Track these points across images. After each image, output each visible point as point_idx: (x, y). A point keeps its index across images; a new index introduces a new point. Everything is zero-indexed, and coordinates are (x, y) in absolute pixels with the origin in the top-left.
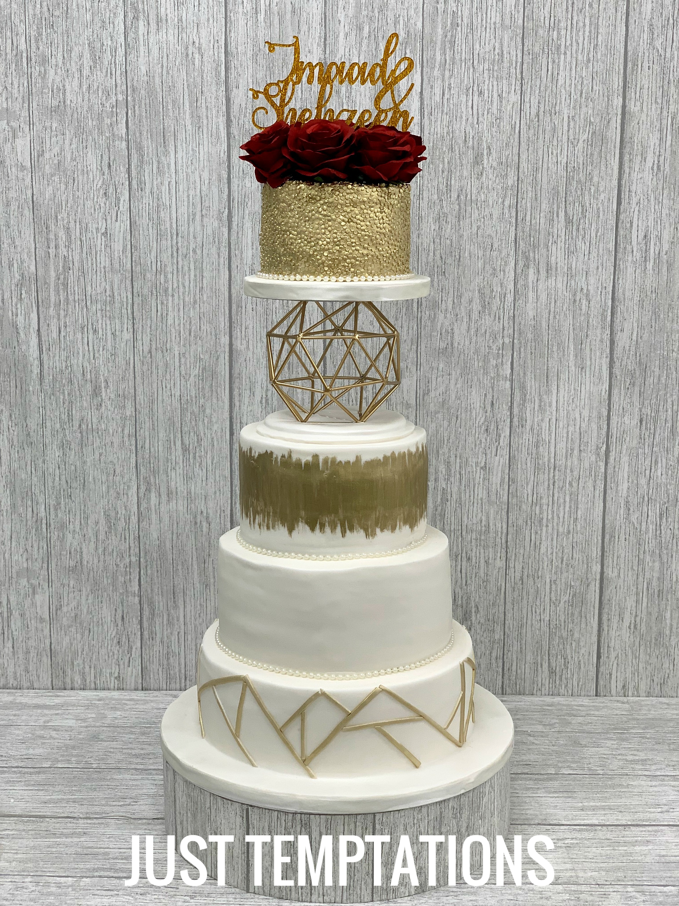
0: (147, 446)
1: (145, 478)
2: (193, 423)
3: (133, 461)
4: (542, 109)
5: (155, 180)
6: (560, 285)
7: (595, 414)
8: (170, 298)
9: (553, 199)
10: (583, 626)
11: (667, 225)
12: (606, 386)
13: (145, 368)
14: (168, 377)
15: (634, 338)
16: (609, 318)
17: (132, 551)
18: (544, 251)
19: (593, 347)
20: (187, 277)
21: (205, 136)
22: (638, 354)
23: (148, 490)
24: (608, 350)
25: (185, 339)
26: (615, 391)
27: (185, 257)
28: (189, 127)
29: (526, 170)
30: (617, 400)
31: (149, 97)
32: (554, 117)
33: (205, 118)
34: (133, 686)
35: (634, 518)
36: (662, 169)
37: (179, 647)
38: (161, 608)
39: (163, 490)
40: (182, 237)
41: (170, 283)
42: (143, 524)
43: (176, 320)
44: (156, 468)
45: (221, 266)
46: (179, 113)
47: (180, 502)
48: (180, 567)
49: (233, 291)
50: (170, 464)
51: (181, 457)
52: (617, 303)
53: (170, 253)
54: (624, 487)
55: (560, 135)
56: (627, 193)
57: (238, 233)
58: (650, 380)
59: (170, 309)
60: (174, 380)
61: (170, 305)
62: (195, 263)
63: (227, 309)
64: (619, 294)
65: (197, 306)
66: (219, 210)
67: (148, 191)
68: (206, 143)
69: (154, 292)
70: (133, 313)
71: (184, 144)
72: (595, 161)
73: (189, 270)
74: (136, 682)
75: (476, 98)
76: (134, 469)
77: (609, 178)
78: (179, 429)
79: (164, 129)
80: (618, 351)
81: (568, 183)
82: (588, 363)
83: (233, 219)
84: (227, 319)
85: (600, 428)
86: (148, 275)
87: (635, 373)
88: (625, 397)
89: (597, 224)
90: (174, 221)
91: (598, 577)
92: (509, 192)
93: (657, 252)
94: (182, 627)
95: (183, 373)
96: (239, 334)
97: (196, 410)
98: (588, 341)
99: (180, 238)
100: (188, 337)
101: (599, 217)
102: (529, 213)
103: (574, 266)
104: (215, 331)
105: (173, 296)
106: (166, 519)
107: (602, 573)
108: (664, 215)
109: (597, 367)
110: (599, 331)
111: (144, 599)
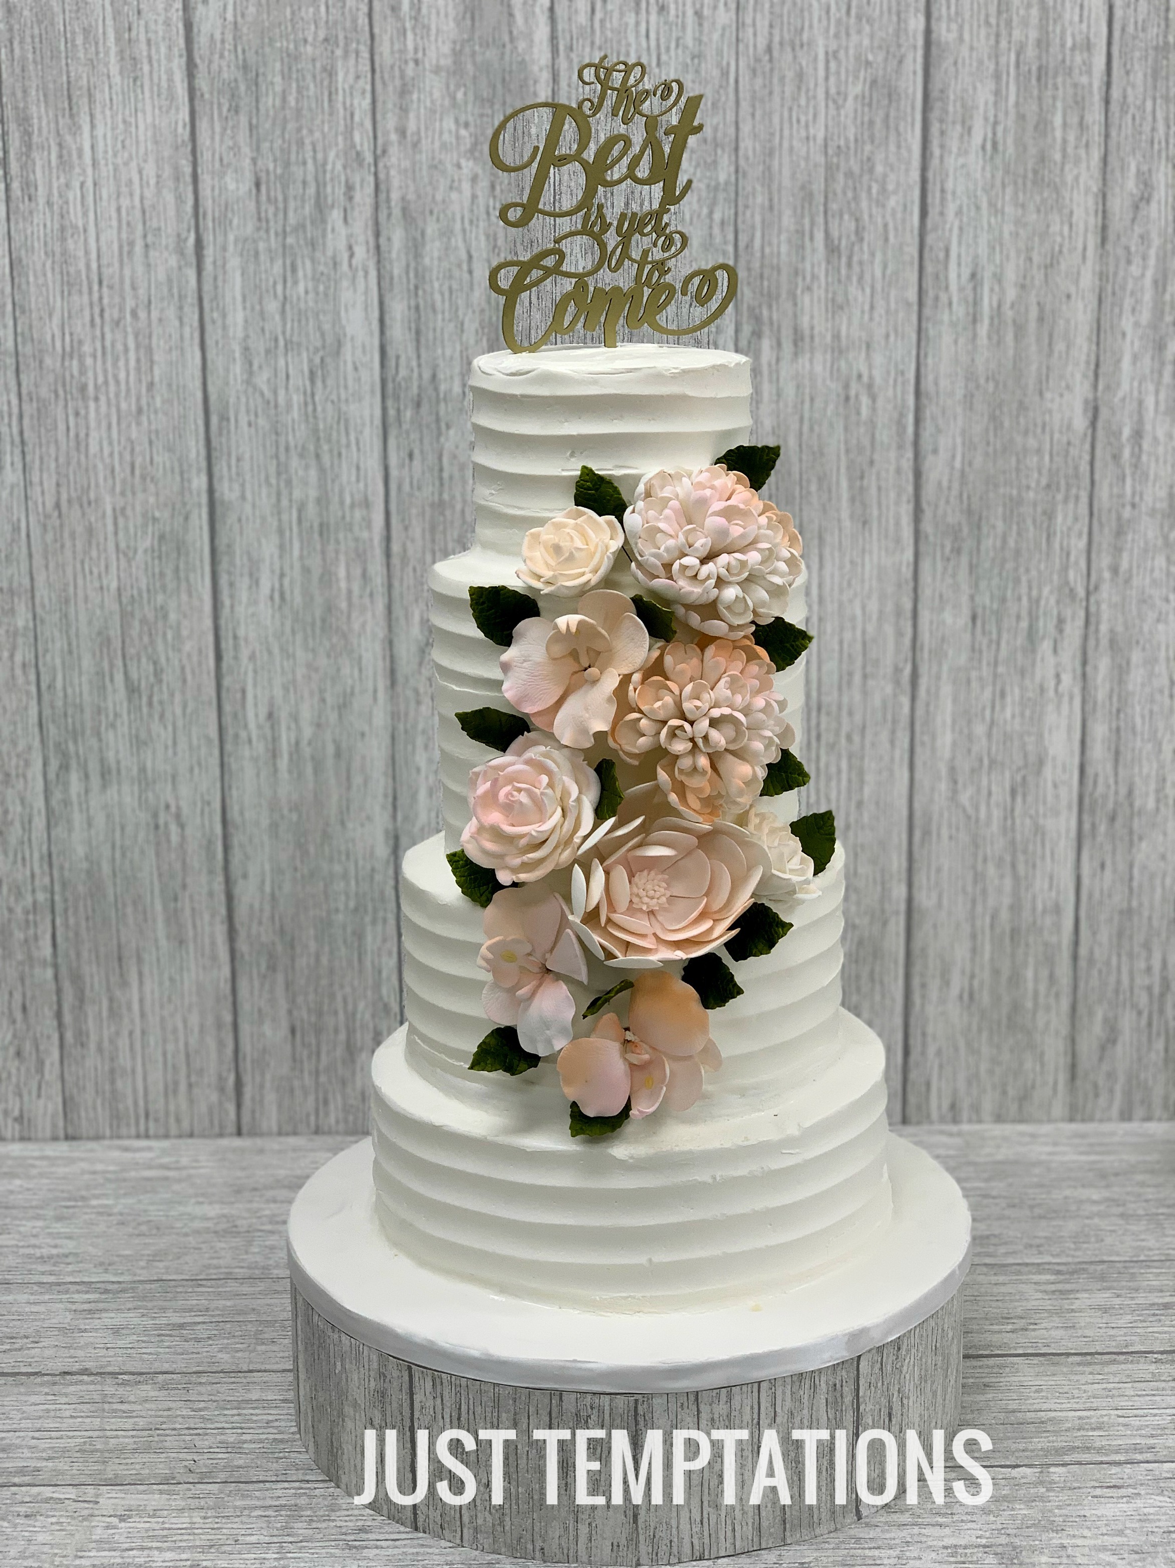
0: (59, 684)
1: (58, 745)
2: (146, 639)
3: (33, 711)
4: (777, 39)
5: (54, 180)
6: (818, 368)
7: (889, 607)
8: (92, 405)
9: (803, 207)
10: (877, 998)
11: (1013, 254)
12: (909, 555)
13: (49, 537)
14: (94, 554)
16: (910, 429)
17: (37, 882)
18: (788, 306)
20: (121, 363)
21: (147, 94)
23: (65, 767)
24: (910, 489)
25: (124, 481)
27: (117, 323)
28: (117, 80)
29: (750, 153)
30: (929, 580)
31: (40, 22)
32: (799, 53)
33: (145, 61)
34: (48, 1134)
35: (965, 798)
36: (1000, 148)
37: (133, 1058)
38: (96, 986)
39: (94, 767)
40: (111, 287)
41: (90, 374)
42: (59, 832)
43: (105, 444)
44: (78, 726)
45: (187, 343)
46: (97, 53)
47: (126, 788)
48: (129, 910)
49: (211, 389)
50: (103, 718)
51: (125, 704)
52: (924, 401)
53: (87, 318)
54: (946, 740)
55: (812, 86)
56: (938, 195)
57: (215, 279)
58: (988, 543)
59: (93, 424)
60: (106, 559)
61: (92, 415)
62: (136, 336)
64: (928, 384)
65: (144, 419)
66: (179, 235)
67: (42, 201)
68: (148, 108)
69: (61, 392)
70: (21, 433)
71: (108, 113)
72: (877, 135)
73: (126, 350)
74: (54, 1126)
75: (653, 18)
76: (36, 730)
77: (903, 167)
78: (119, 653)
79: (69, 83)
80: (929, 491)
81: (829, 178)
82: (875, 512)
83: (205, 252)
84: (202, 442)
85: (899, 634)
86: (48, 361)
87: (960, 530)
88: (943, 574)
89: (884, 254)
90: (94, 256)
91: (903, 907)
92: (721, 196)
93: (995, 304)
94: (137, 1020)
95: (123, 545)
96: (225, 469)
97: (150, 616)
98: (874, 470)
99: (105, 290)
100: (129, 478)
101: (886, 240)
102: (758, 234)
103: (844, 333)
104: (181, 465)
105: (97, 399)
106: (100, 820)
107: (910, 900)
108: (1006, 235)
109: (892, 522)
110: (892, 454)
111: (64, 971)
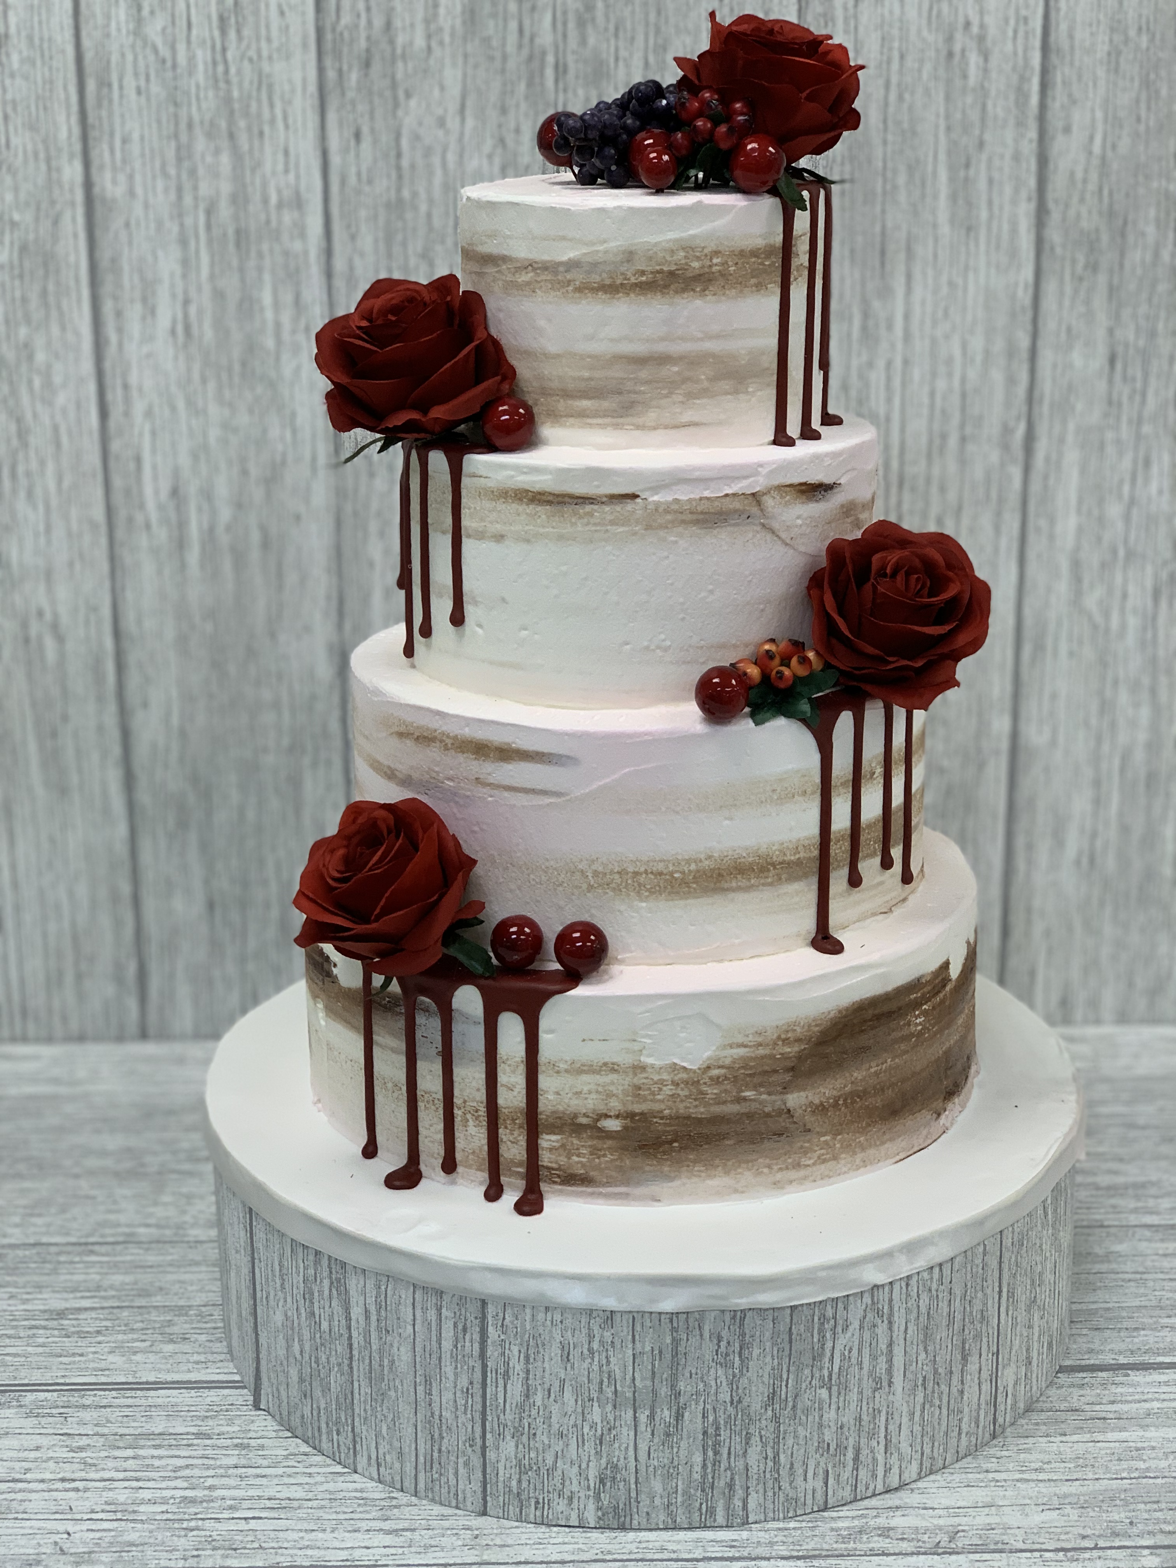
15: (1097, 148)
19: (996, 175)
22: (1106, 192)
26: (1050, 287)
63: (73, 90)
